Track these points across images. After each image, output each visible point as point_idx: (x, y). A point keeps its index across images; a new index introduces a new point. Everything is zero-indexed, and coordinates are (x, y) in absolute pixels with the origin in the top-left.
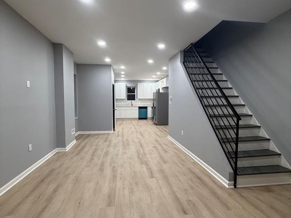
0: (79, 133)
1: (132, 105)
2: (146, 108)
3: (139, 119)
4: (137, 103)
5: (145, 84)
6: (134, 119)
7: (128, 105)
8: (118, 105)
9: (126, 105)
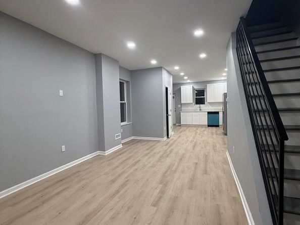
0: (133, 138)
1: (200, 110)
2: (217, 113)
3: (209, 126)
4: (207, 108)
5: (216, 85)
6: (202, 126)
7: (196, 110)
8: (185, 110)
9: (194, 110)
